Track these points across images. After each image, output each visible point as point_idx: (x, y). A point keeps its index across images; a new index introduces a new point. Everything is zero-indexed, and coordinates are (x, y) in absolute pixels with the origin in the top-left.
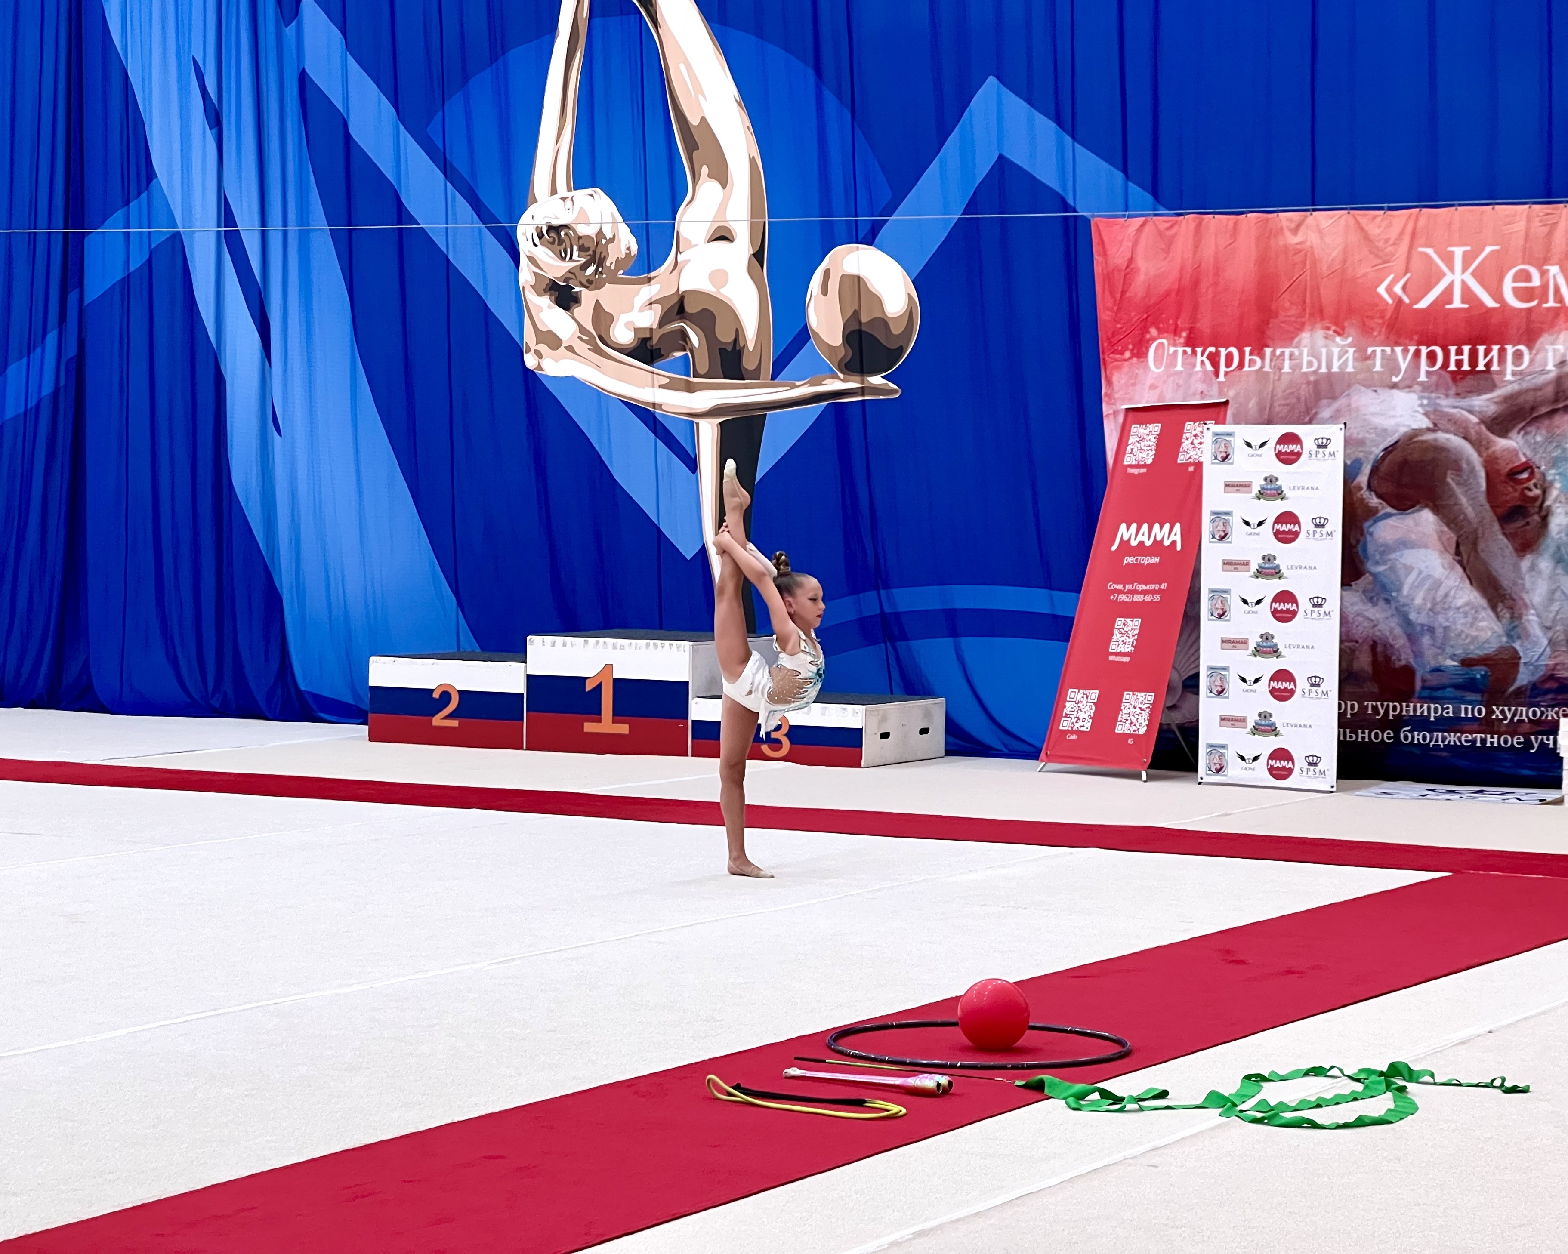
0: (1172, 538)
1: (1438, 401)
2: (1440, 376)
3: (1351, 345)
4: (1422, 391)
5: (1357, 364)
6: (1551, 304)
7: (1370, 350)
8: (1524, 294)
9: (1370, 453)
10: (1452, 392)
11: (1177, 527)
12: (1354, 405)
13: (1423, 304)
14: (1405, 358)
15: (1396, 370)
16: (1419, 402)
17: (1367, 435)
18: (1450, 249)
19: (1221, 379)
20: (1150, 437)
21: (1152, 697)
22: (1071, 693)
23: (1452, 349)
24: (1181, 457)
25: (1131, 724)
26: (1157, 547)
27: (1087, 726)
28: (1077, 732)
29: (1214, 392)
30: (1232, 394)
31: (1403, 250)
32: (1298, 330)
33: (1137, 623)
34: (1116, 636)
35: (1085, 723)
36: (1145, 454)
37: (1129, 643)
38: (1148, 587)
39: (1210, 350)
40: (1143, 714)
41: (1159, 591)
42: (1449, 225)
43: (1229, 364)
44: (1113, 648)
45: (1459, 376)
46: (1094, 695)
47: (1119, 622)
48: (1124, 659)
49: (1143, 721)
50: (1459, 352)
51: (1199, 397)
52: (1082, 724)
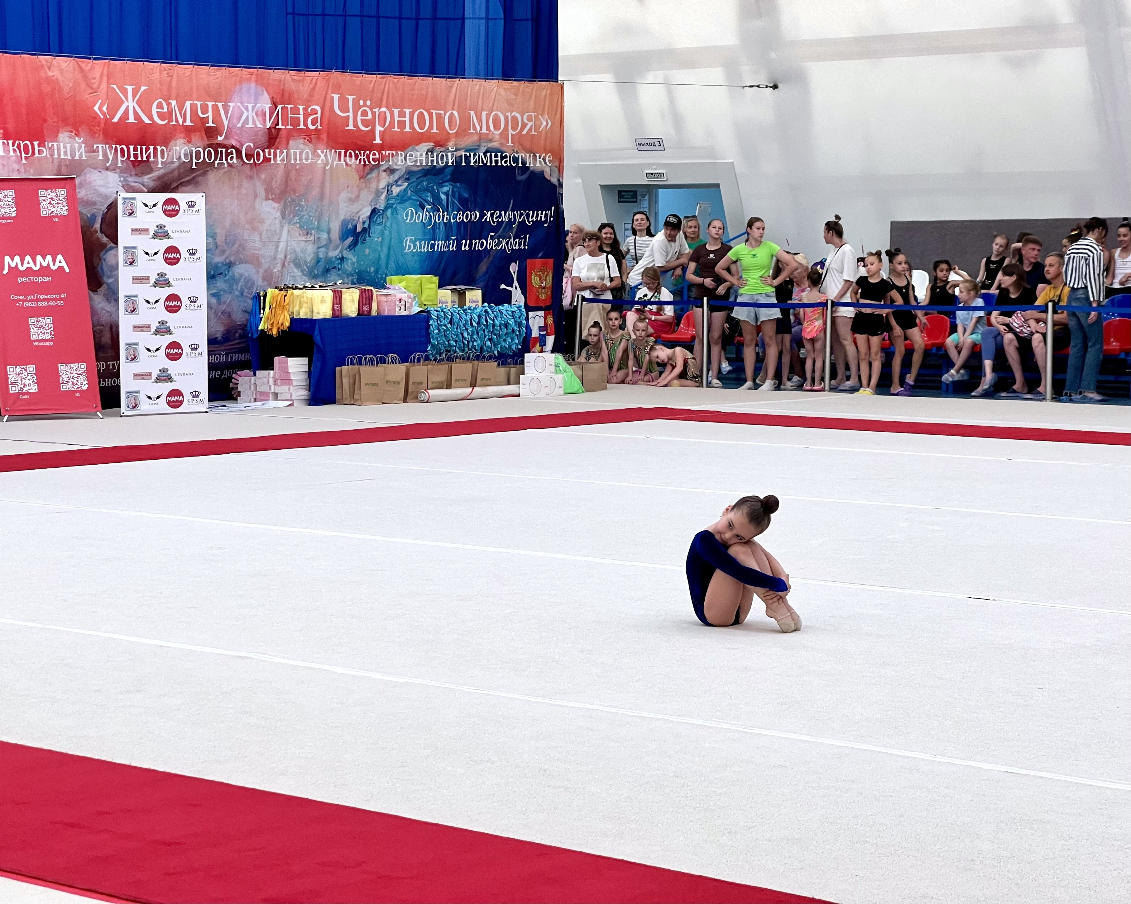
0: (58, 264)
1: (128, 178)
2: (128, 164)
3: (83, 143)
4: (121, 173)
5: (88, 154)
6: (173, 123)
7: (95, 146)
8: (161, 116)
9: (100, 210)
10: (133, 173)
11: (60, 257)
12: (88, 180)
13: (116, 120)
14: (111, 153)
15: (108, 160)
16: (119, 179)
17: (98, 199)
18: (125, 86)
19: (24, 161)
20: (7, 199)
21: (83, 366)
22: (10, 369)
23: (131, 147)
24: (44, 213)
25: (73, 384)
26: (45, 270)
27: (35, 389)
28: (27, 393)
29: (23, 170)
30: (32, 171)
31: (104, 85)
32: (58, 132)
33: (49, 320)
34: (33, 330)
35: (32, 387)
36: (7, 210)
37: (47, 333)
38: (49, 297)
39: (17, 142)
40: (81, 377)
41: (61, 299)
42: (124, 72)
43: (27, 152)
44: (33, 337)
45: (136, 163)
46: (32, 368)
47: (32, 320)
48: (48, 344)
49: (82, 381)
50: (135, 149)
51: (16, 173)
52: (30, 388)
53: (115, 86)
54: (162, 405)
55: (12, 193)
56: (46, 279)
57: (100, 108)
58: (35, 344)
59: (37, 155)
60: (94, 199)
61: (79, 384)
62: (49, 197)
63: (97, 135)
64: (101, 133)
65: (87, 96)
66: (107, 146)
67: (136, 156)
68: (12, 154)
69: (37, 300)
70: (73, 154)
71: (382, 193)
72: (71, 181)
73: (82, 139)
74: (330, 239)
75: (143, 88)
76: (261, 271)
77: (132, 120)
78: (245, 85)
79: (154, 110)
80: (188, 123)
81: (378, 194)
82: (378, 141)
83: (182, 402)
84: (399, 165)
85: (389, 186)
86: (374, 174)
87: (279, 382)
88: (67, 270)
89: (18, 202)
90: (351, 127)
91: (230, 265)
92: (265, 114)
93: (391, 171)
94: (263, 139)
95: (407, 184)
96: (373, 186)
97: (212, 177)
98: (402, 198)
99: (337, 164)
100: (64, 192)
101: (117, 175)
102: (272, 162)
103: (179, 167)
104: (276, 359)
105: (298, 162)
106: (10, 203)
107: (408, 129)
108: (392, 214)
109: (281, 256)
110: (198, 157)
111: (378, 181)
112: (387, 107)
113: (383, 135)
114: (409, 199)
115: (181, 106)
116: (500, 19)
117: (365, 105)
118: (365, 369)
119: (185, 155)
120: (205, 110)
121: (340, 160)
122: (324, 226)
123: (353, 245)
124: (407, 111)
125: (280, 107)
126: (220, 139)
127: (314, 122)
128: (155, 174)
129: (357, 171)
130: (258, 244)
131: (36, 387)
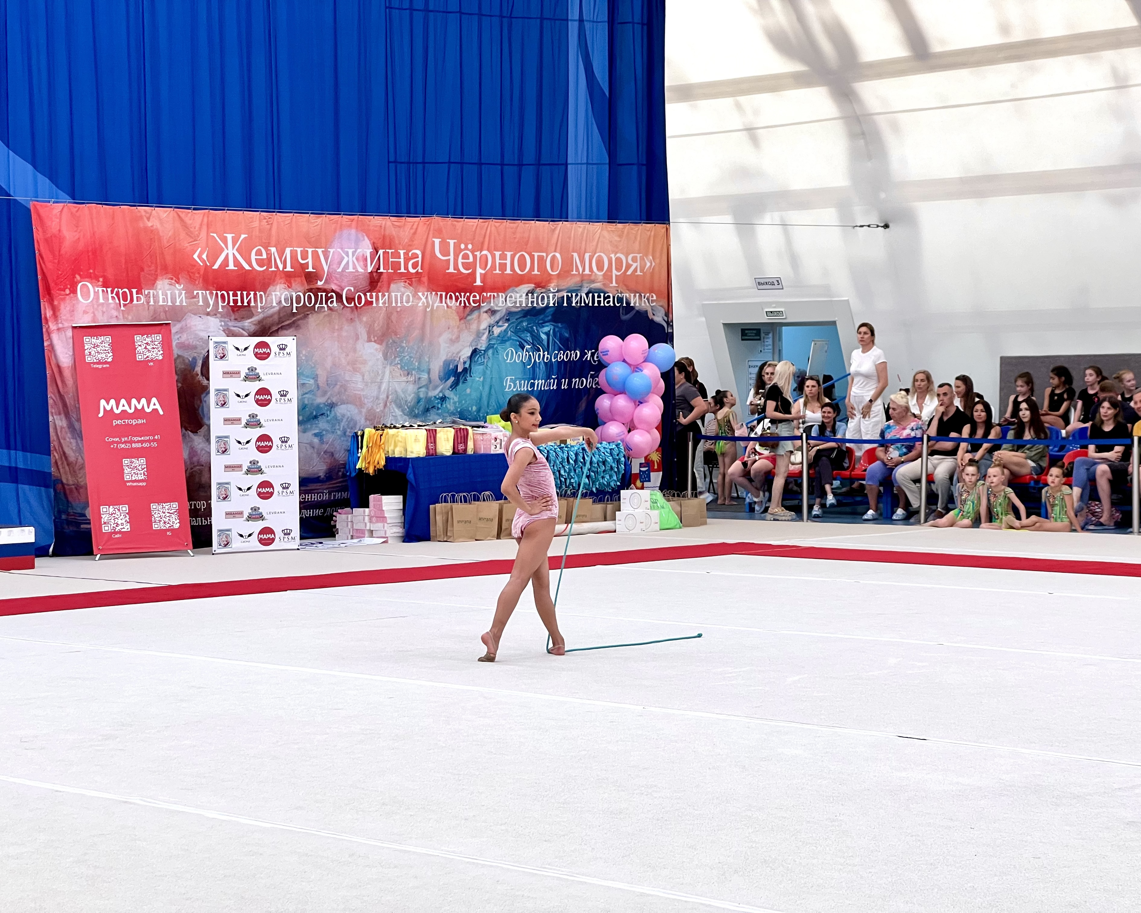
0: (152, 407)
1: (228, 323)
2: (228, 309)
3: (183, 289)
4: (221, 317)
5: (188, 300)
6: (273, 269)
7: (195, 292)
8: (260, 263)
9: (201, 353)
10: (233, 318)
11: (154, 400)
12: (188, 326)
13: (216, 267)
14: (211, 298)
15: (208, 305)
16: (220, 324)
18: (225, 235)
19: (122, 308)
20: (103, 344)
21: (175, 505)
22: (103, 509)
23: (231, 293)
24: (140, 357)
25: (165, 523)
26: (139, 413)
27: (127, 528)
28: (120, 532)
29: (121, 317)
30: (130, 318)
31: (203, 234)
32: (156, 279)
33: (143, 461)
34: (127, 470)
35: (124, 526)
36: (104, 356)
37: (141, 474)
38: (143, 438)
39: (116, 289)
40: (173, 516)
41: (154, 440)
42: (223, 221)
43: (125, 299)
44: (127, 478)
45: (235, 308)
46: (125, 508)
47: (126, 462)
48: (141, 484)
49: (174, 520)
50: (235, 295)
51: (115, 319)
52: (122, 527)
53: (215, 235)
54: (254, 543)
55: (109, 339)
56: (140, 421)
57: (199, 256)
58: (128, 484)
59: (135, 302)
60: (194, 343)
61: (171, 523)
62: (145, 342)
63: (197, 283)
64: (201, 279)
65: (186, 244)
66: (208, 292)
67: (235, 301)
68: (111, 301)
69: (131, 442)
70: (173, 300)
71: (484, 334)
72: (167, 326)
73: (182, 286)
74: (430, 380)
75: (243, 236)
76: (364, 411)
77: (231, 266)
78: (345, 232)
79: (253, 257)
80: (289, 269)
81: (479, 335)
82: (478, 283)
83: (273, 540)
84: (500, 307)
85: (491, 327)
86: (475, 314)
87: (374, 519)
88: (161, 413)
89: (114, 347)
90: (451, 270)
91: (332, 406)
92: (366, 260)
93: (492, 312)
94: (364, 283)
95: (507, 325)
96: (474, 326)
97: (313, 320)
98: (503, 339)
99: (437, 307)
100: (159, 337)
101: (218, 320)
102: (374, 305)
103: (279, 312)
104: (372, 497)
105: (399, 305)
106: (107, 349)
107: (508, 271)
108: (493, 354)
109: (383, 396)
110: (298, 301)
111: (479, 322)
112: (488, 250)
113: (484, 277)
114: (509, 339)
115: (281, 253)
116: (605, 164)
117: (466, 248)
118: (458, 507)
119: (286, 300)
120: (305, 256)
121: (441, 302)
122: (424, 367)
123: (455, 385)
124: (509, 254)
125: (381, 252)
126: (320, 283)
127: (415, 266)
128: (255, 319)
129: (458, 313)
130: (360, 385)
131: (129, 527)
